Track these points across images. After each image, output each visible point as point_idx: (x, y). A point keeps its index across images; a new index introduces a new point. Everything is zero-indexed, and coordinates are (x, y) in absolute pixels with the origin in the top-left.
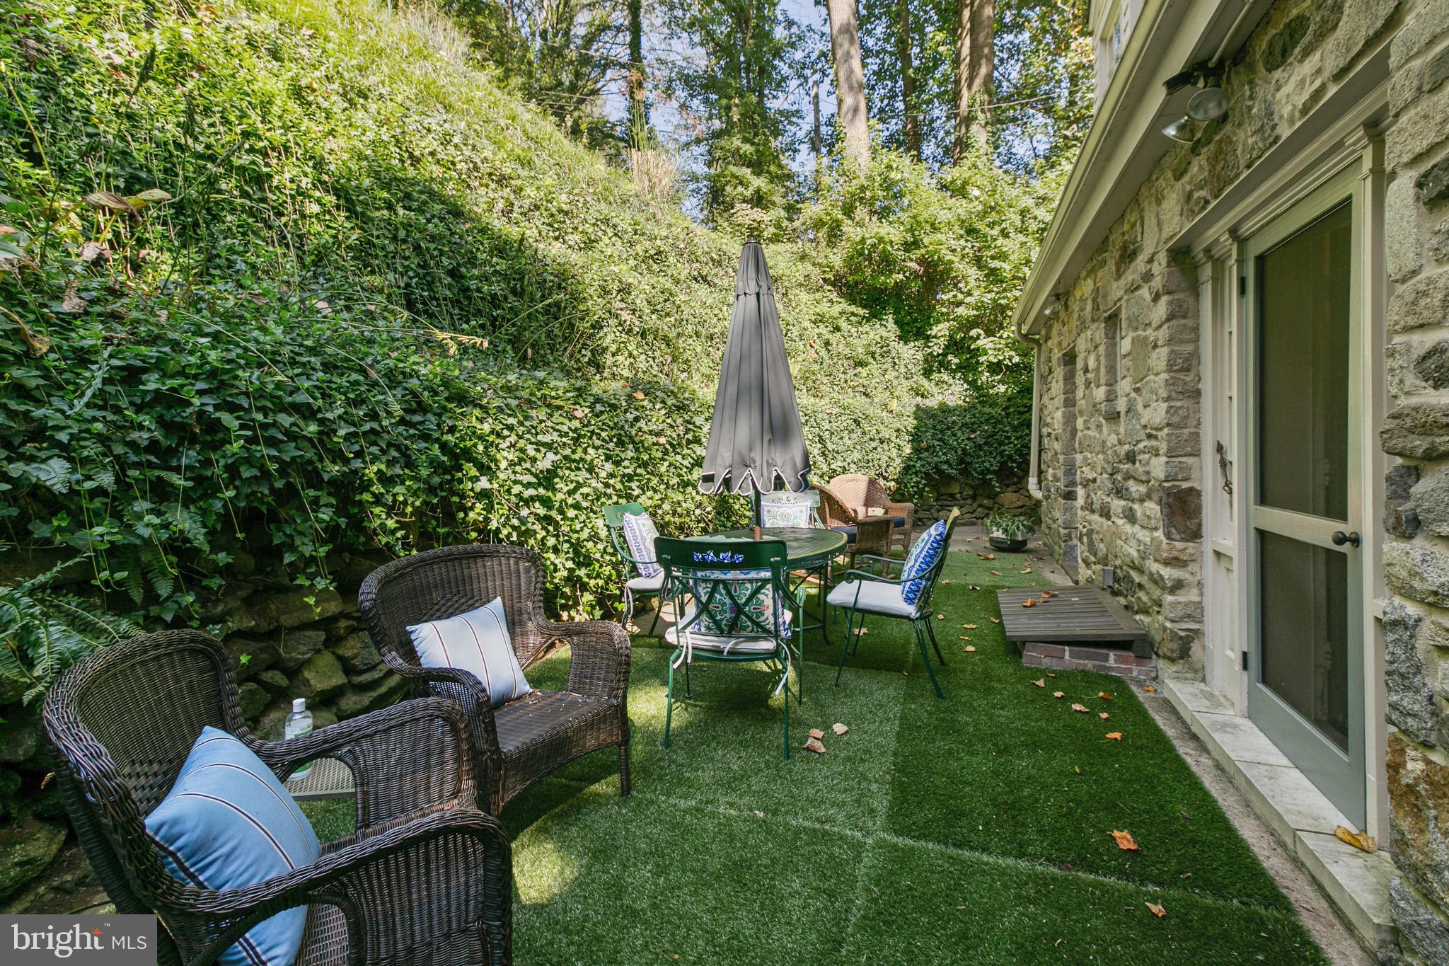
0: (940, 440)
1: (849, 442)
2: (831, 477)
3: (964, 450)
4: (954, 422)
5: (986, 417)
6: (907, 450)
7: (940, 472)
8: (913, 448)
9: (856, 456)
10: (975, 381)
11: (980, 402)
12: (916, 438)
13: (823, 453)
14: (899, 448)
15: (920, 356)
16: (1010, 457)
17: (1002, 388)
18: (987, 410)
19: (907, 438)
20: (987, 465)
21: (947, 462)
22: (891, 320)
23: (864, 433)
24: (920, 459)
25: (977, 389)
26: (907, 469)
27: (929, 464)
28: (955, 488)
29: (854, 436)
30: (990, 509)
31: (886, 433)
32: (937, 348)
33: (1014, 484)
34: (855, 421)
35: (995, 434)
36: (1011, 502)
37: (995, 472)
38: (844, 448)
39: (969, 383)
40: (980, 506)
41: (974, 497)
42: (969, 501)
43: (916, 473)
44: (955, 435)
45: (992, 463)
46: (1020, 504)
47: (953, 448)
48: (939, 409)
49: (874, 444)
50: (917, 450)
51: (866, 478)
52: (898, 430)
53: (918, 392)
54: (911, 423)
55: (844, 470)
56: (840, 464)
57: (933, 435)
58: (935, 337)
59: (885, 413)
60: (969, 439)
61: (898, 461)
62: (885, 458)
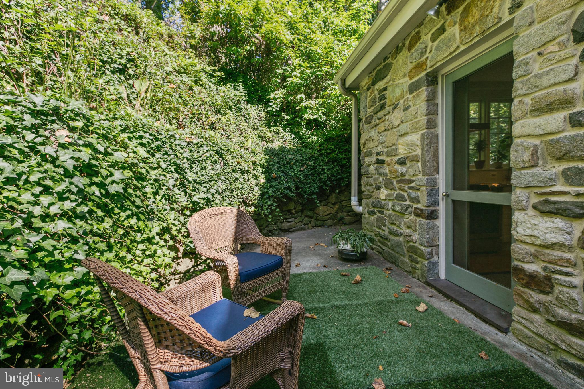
0: (283, 172)
1: (212, 172)
2: (192, 212)
3: (298, 178)
4: (290, 159)
5: (309, 156)
6: (262, 180)
7: (286, 196)
8: (266, 178)
9: (221, 186)
10: (298, 132)
11: (303, 147)
12: (267, 171)
13: (182, 184)
14: (256, 178)
15: (262, 114)
16: (325, 183)
17: (315, 138)
18: (308, 151)
19: (261, 170)
20: (312, 188)
21: (289, 188)
22: (241, 87)
23: (226, 164)
24: (271, 186)
25: (301, 138)
26: (262, 195)
27: (279, 190)
28: (292, 206)
29: (218, 167)
30: (311, 218)
31: (245, 166)
32: (275, 107)
33: (325, 200)
34: (217, 152)
35: (315, 167)
36: (323, 212)
37: (316, 193)
38: (207, 179)
39: (295, 133)
40: (306, 216)
41: (302, 211)
42: (300, 214)
43: (269, 198)
44: (292, 168)
45: (315, 187)
46: (328, 213)
47: (291, 178)
48: (279, 150)
49: (236, 175)
50: (269, 180)
51: (234, 210)
52: (254, 164)
53: (263, 138)
54: (262, 159)
55: (209, 202)
56: (203, 195)
57: (279, 168)
58: (274, 99)
59: (242, 150)
60: (301, 171)
61: (256, 189)
62: (246, 187)
